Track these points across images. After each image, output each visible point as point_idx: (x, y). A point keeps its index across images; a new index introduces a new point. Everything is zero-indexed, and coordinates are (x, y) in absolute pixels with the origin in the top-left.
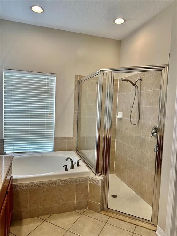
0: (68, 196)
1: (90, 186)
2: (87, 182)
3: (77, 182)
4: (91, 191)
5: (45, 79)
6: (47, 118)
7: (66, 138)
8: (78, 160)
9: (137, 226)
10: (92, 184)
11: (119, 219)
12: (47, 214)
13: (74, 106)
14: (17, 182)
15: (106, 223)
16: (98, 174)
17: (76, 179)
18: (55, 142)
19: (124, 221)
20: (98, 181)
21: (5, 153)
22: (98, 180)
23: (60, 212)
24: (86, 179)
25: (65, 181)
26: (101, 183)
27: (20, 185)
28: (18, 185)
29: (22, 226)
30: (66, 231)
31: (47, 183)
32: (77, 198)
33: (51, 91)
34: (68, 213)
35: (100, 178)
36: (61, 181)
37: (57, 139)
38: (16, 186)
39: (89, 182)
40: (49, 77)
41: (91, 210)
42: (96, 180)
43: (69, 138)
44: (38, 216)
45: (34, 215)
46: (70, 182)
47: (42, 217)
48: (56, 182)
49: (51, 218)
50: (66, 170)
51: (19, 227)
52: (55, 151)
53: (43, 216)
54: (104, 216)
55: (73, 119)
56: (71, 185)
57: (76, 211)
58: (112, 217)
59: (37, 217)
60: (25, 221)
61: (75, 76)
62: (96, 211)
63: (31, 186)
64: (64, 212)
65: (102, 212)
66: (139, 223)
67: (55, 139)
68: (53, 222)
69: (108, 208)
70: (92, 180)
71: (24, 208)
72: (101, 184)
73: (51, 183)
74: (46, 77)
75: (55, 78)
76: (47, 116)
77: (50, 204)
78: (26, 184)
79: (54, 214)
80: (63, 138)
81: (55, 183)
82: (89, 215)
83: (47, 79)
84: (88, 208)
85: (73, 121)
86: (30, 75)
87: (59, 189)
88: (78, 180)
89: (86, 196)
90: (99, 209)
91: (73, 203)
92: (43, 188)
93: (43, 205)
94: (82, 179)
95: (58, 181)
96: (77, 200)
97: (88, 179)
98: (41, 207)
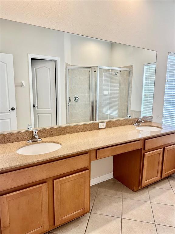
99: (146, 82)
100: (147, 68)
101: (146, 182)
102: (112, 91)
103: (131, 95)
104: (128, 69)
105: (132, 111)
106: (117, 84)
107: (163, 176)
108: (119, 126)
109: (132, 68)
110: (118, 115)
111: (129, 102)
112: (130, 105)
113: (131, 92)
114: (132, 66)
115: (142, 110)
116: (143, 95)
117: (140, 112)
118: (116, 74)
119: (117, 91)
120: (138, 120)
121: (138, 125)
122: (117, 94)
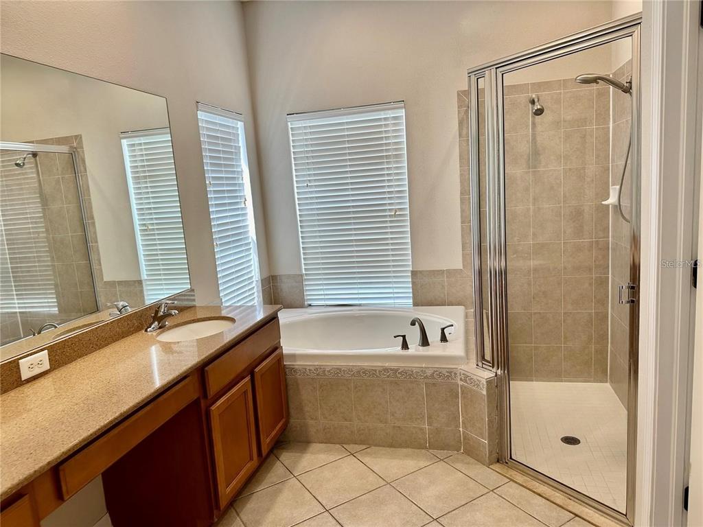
0: (406, 408)
1: (463, 392)
2: (453, 381)
3: (426, 377)
4: (465, 406)
5: (380, 120)
6: (391, 221)
7: (442, 272)
8: (444, 327)
9: (577, 518)
10: (465, 387)
11: (534, 492)
12: (362, 443)
13: (461, 182)
14: (295, 361)
15: (492, 491)
16: (484, 366)
17: (423, 370)
18: (413, 283)
19: (545, 498)
20: (480, 381)
21: (310, 305)
22: (479, 379)
23: (391, 446)
24: (451, 374)
25: (395, 371)
26: (485, 386)
27: (300, 367)
28: (296, 367)
29: (304, 455)
30: (385, 483)
31: (354, 370)
32: (429, 417)
33: (396, 149)
34: (410, 450)
35: (487, 374)
36: (386, 370)
37: (419, 275)
38: (292, 369)
39: (460, 383)
40: (390, 114)
41: (469, 455)
42: (475, 377)
43: (451, 273)
44: (341, 443)
45: (333, 439)
46: (408, 375)
47: (350, 447)
48: (376, 371)
49: (367, 453)
50: (405, 346)
51: (299, 454)
52: (415, 304)
53: (352, 445)
54: (495, 476)
55: (460, 220)
56: (411, 382)
57: (430, 451)
58: (516, 482)
59: (339, 444)
60: (315, 447)
61: (458, 95)
62: (480, 460)
63: (320, 371)
64: (401, 446)
65: (497, 467)
66: (587, 513)
67: (414, 273)
68: (367, 460)
69: (511, 458)
70: (466, 378)
71: (312, 419)
72: (485, 389)
73: (364, 373)
74: (382, 115)
75: (402, 113)
76: (390, 216)
77: (366, 422)
78: (311, 368)
79: (376, 445)
80: (433, 271)
81: (372, 372)
82: (459, 466)
83: (386, 119)
84: (462, 451)
85: (460, 224)
86: (345, 117)
87: (384, 389)
88: (429, 372)
89: (456, 418)
90: (486, 455)
91: (421, 429)
92: (347, 380)
93: (350, 421)
94: (440, 373)
95: (378, 369)
96: (430, 424)
97: (455, 374)
98: (347, 423)
99: (139, 188)
100: (133, 145)
101: (228, 490)
102: (14, 224)
103: (95, 233)
104: (64, 149)
105: (112, 284)
106: (27, 199)
107: (263, 452)
108: (99, 349)
109: (80, 143)
110: (59, 306)
111: (93, 256)
112: (100, 264)
113: (94, 223)
114: (78, 138)
115: (144, 276)
116: (137, 228)
117: (140, 282)
118: (17, 165)
119: (36, 223)
120: (157, 312)
121: (160, 328)
122: (38, 233)
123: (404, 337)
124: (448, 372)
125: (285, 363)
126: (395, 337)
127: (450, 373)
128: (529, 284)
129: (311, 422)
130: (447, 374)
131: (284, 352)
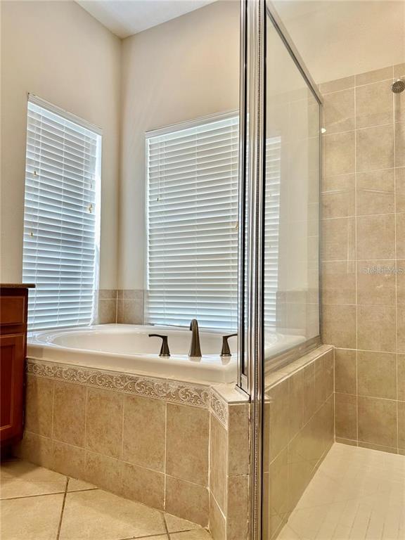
0: (142, 440)
1: (212, 426)
2: (203, 407)
3: (169, 395)
10: (214, 419)
12: (91, 482)
14: (42, 356)
17: (166, 383)
20: (223, 406)
22: (223, 402)
23: (121, 494)
24: (201, 393)
25: (134, 380)
26: (227, 415)
28: (37, 362)
31: (90, 374)
32: (169, 460)
36: (123, 378)
38: (34, 365)
39: (211, 410)
50: (165, 351)
56: (151, 401)
57: (167, 514)
59: (67, 476)
60: (43, 472)
63: (58, 371)
70: (214, 400)
71: (45, 434)
72: (227, 421)
73: (100, 379)
77: (97, 450)
78: (50, 366)
79: (104, 488)
81: (109, 380)
84: (208, 527)
86: (196, 127)
87: (119, 407)
88: (173, 388)
91: (159, 477)
92: (82, 387)
93: (81, 445)
94: (187, 390)
95: (115, 375)
96: (169, 471)
97: (206, 395)
98: (77, 448)
123: (165, 338)
124: (196, 390)
125: (27, 357)
126: (150, 336)
127: (199, 391)
128: (392, 315)
129: (43, 438)
130: (195, 394)
131: (29, 342)
